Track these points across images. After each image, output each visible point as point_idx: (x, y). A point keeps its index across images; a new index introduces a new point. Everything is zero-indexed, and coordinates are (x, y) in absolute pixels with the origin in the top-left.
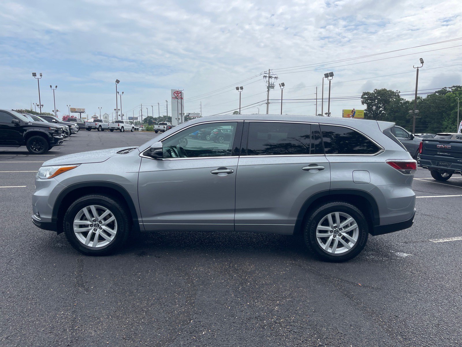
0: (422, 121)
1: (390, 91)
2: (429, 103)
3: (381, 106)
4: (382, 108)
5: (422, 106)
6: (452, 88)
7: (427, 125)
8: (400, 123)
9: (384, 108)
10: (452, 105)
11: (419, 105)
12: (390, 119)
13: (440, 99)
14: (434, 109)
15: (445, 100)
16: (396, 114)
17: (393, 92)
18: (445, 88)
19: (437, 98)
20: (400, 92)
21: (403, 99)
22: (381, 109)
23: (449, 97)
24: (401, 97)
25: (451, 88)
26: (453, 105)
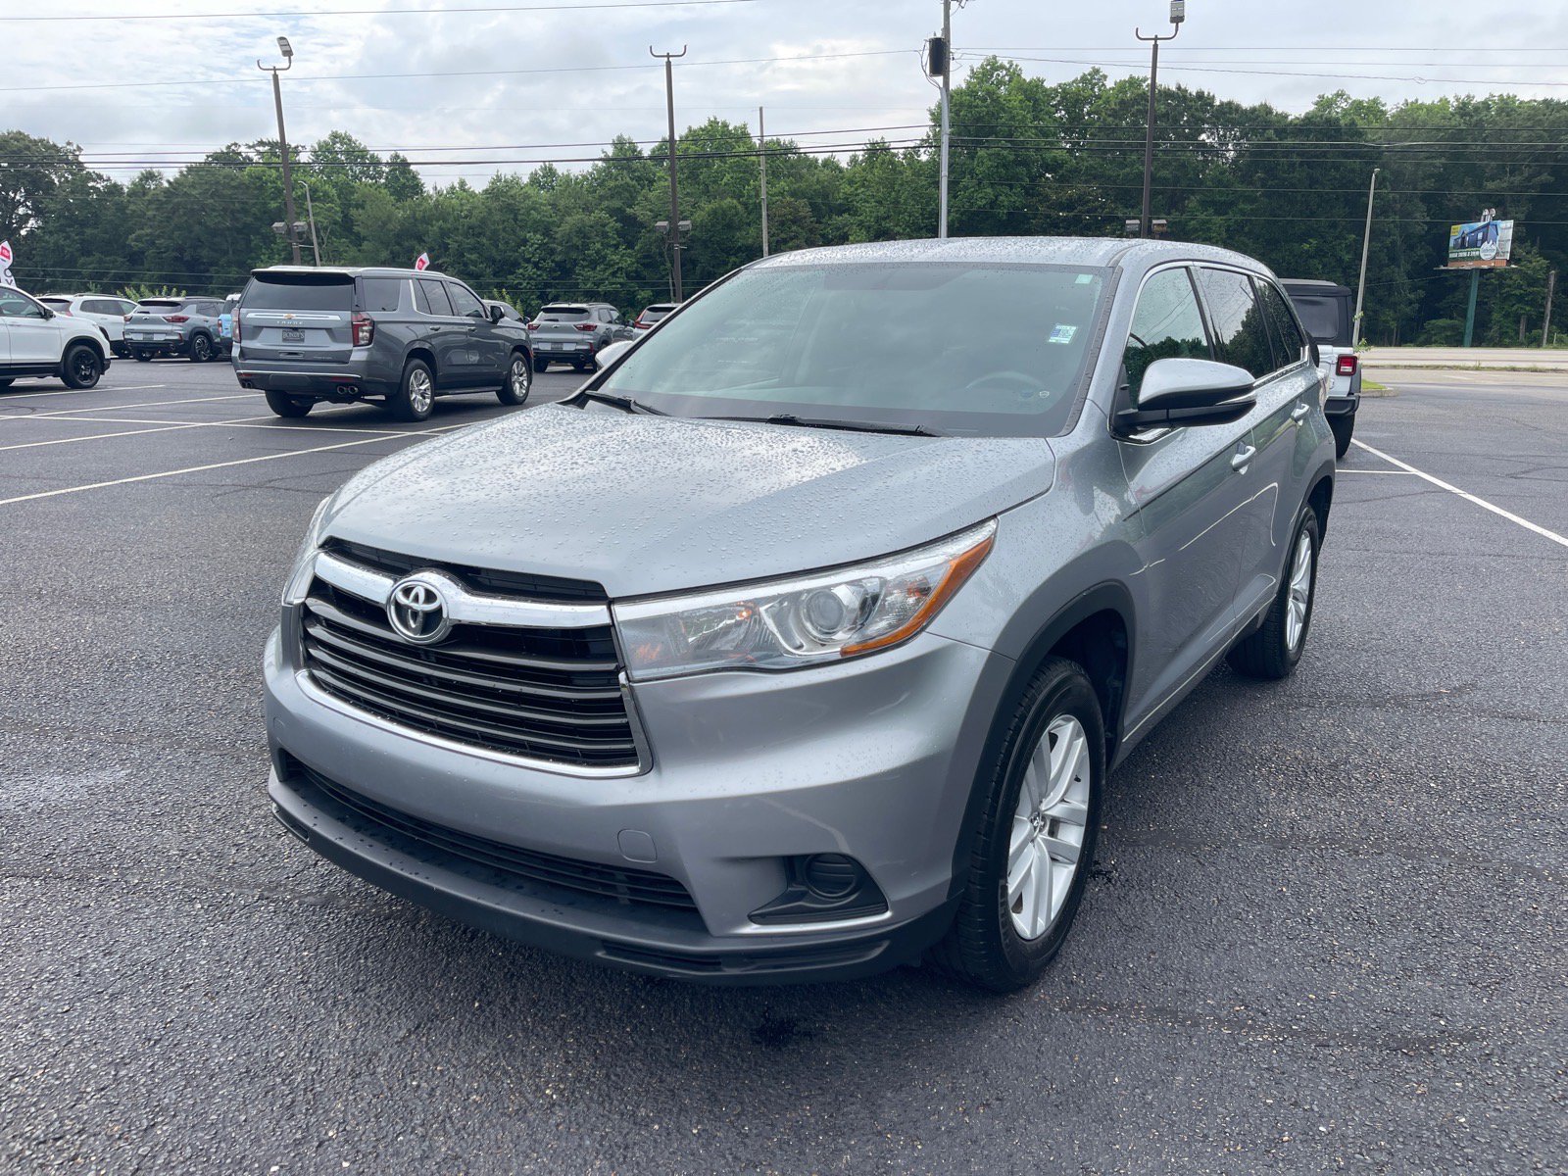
0: (185, 259)
1: (42, 141)
2: (200, 194)
3: (18, 197)
4: (27, 206)
5: (179, 204)
6: (258, 148)
7: (208, 271)
8: (111, 265)
9: (35, 208)
10: (273, 205)
11: (164, 199)
12: (67, 249)
13: (233, 184)
14: (220, 219)
15: (248, 187)
16: (89, 231)
17: (55, 146)
18: (232, 145)
19: (221, 178)
20: (79, 149)
21: (100, 177)
22: (21, 211)
23: (260, 178)
24: (90, 168)
25: (253, 146)
26: (275, 205)
